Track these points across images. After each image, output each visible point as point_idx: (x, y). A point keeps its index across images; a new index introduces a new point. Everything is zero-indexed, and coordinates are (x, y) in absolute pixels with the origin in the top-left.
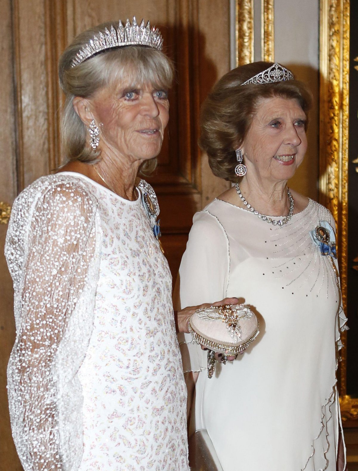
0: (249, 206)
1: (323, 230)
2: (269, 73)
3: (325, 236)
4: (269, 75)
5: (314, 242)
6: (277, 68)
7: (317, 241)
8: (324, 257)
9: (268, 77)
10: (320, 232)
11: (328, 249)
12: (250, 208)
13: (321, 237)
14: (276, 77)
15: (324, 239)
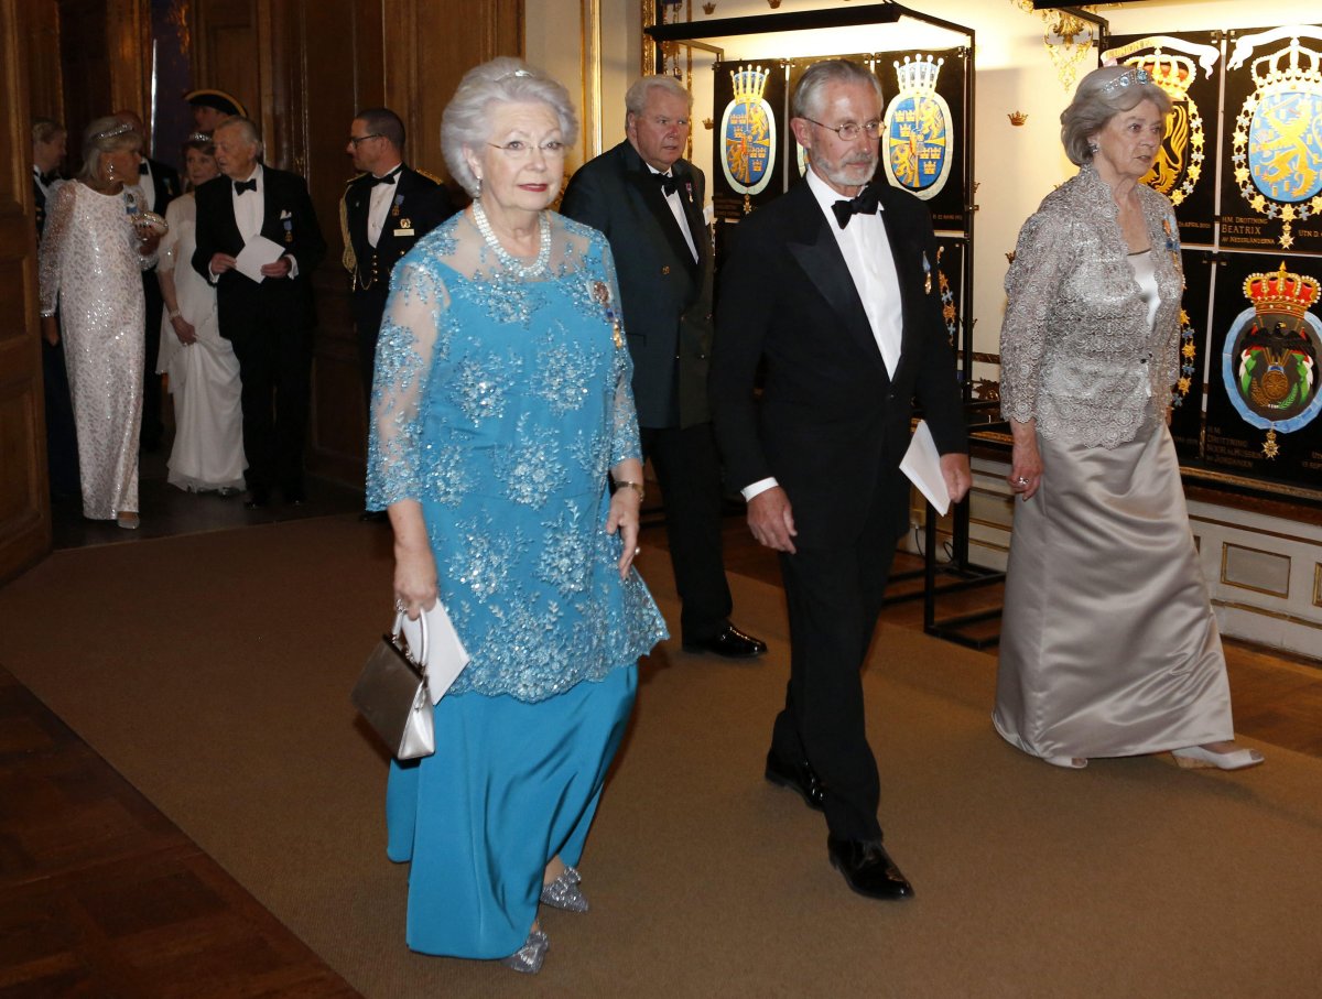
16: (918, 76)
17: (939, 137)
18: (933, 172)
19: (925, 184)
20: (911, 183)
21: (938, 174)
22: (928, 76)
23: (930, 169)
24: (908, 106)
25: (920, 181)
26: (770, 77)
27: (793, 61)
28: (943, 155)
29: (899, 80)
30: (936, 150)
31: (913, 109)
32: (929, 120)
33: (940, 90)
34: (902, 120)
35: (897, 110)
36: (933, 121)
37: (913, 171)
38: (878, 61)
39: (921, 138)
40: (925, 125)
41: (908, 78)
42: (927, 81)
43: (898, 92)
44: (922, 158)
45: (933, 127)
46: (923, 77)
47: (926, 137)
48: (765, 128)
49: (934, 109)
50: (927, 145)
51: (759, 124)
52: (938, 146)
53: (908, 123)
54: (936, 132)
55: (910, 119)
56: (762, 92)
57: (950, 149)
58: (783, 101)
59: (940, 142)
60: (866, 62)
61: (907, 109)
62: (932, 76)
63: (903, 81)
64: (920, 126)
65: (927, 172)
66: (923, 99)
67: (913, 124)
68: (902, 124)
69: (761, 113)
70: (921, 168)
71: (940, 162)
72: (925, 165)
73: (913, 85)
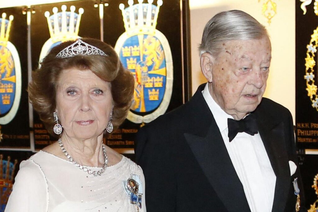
0: (69, 157)
1: (134, 182)
2: (72, 48)
3: (135, 187)
4: (72, 50)
5: (125, 191)
6: (80, 44)
7: (128, 190)
8: (132, 205)
9: (71, 52)
10: (132, 183)
11: (136, 199)
12: (70, 158)
13: (132, 188)
14: (79, 52)
15: (133, 190)
16: (141, 16)
17: (160, 68)
18: (156, 99)
19: (150, 110)
20: (138, 109)
21: (161, 100)
22: (149, 16)
23: (153, 96)
24: (133, 42)
25: (146, 106)
26: (15, 22)
27: (33, 8)
28: (164, 84)
29: (125, 20)
30: (158, 79)
31: (138, 44)
32: (151, 54)
33: (159, 27)
34: (129, 55)
35: (124, 46)
36: (155, 55)
37: (139, 98)
38: (107, 5)
39: (145, 69)
40: (148, 59)
41: (132, 18)
42: (149, 19)
43: (123, 30)
44: (147, 86)
45: (155, 60)
46: (145, 16)
47: (150, 68)
48: (11, 67)
49: (156, 44)
50: (151, 76)
51: (6, 64)
52: (160, 76)
53: (134, 57)
54: (158, 63)
55: (135, 54)
56: (8, 35)
57: (170, 78)
58: (26, 42)
59: (162, 72)
60: (96, 6)
61: (132, 45)
62: (153, 16)
63: (128, 20)
64: (144, 59)
65: (151, 98)
66: (145, 36)
67: (138, 58)
68: (129, 58)
69: (7, 54)
70: (146, 95)
71: (162, 90)
72: (150, 93)
73: (136, 24)
